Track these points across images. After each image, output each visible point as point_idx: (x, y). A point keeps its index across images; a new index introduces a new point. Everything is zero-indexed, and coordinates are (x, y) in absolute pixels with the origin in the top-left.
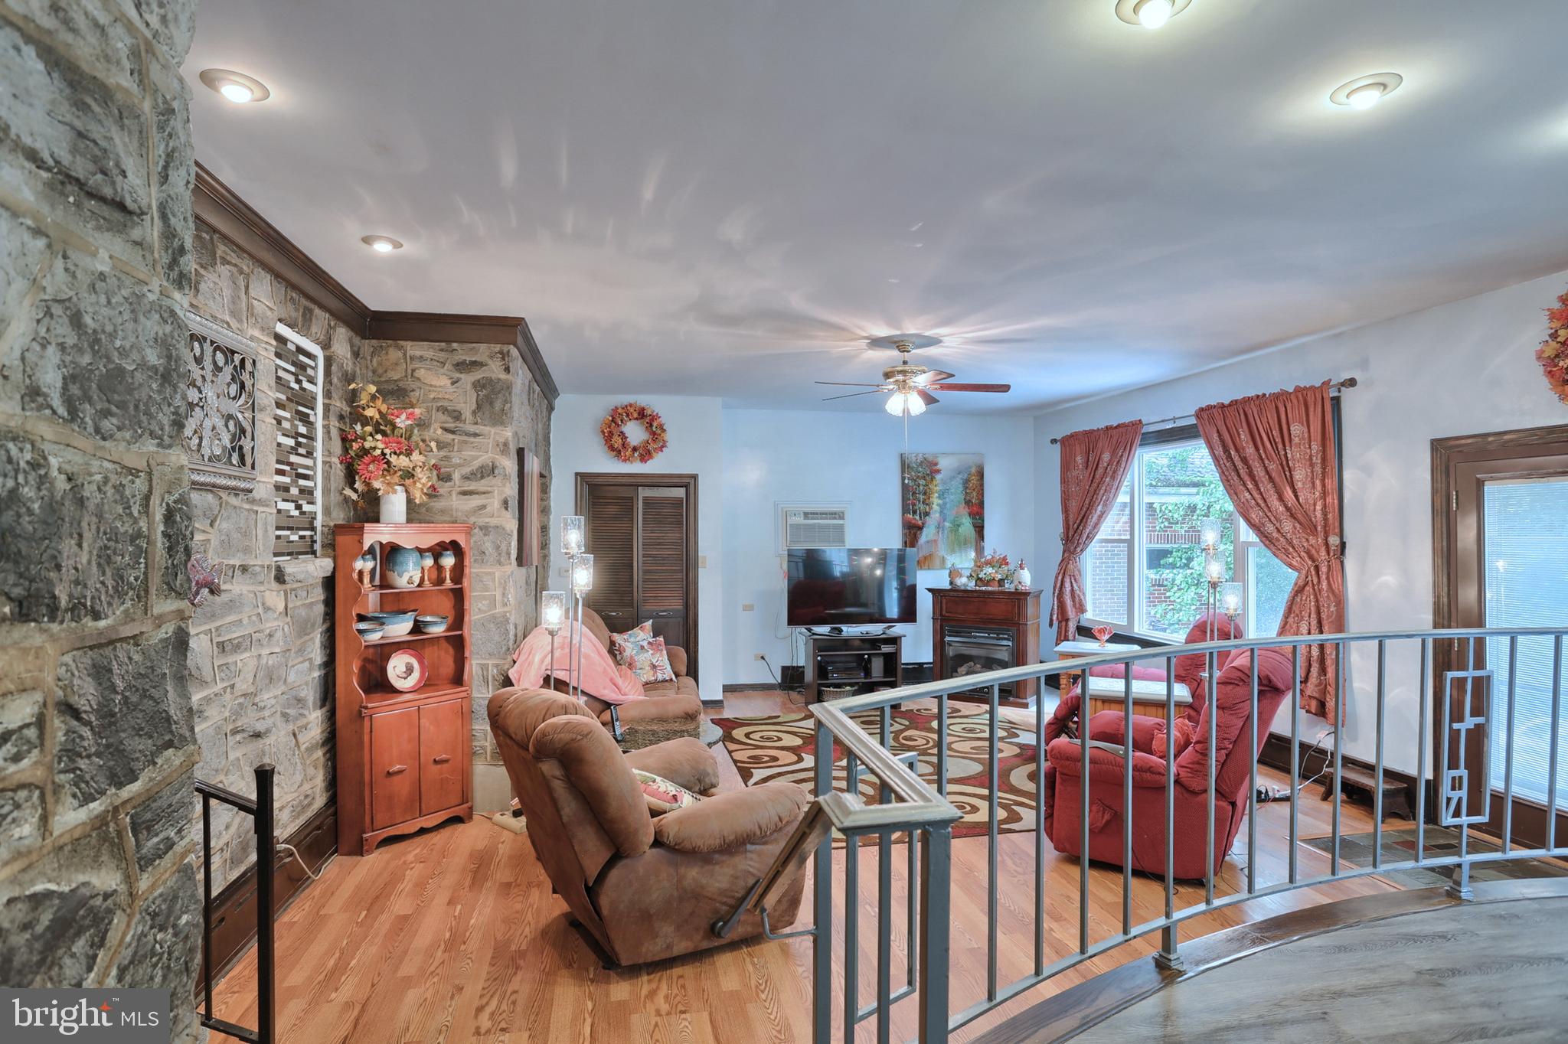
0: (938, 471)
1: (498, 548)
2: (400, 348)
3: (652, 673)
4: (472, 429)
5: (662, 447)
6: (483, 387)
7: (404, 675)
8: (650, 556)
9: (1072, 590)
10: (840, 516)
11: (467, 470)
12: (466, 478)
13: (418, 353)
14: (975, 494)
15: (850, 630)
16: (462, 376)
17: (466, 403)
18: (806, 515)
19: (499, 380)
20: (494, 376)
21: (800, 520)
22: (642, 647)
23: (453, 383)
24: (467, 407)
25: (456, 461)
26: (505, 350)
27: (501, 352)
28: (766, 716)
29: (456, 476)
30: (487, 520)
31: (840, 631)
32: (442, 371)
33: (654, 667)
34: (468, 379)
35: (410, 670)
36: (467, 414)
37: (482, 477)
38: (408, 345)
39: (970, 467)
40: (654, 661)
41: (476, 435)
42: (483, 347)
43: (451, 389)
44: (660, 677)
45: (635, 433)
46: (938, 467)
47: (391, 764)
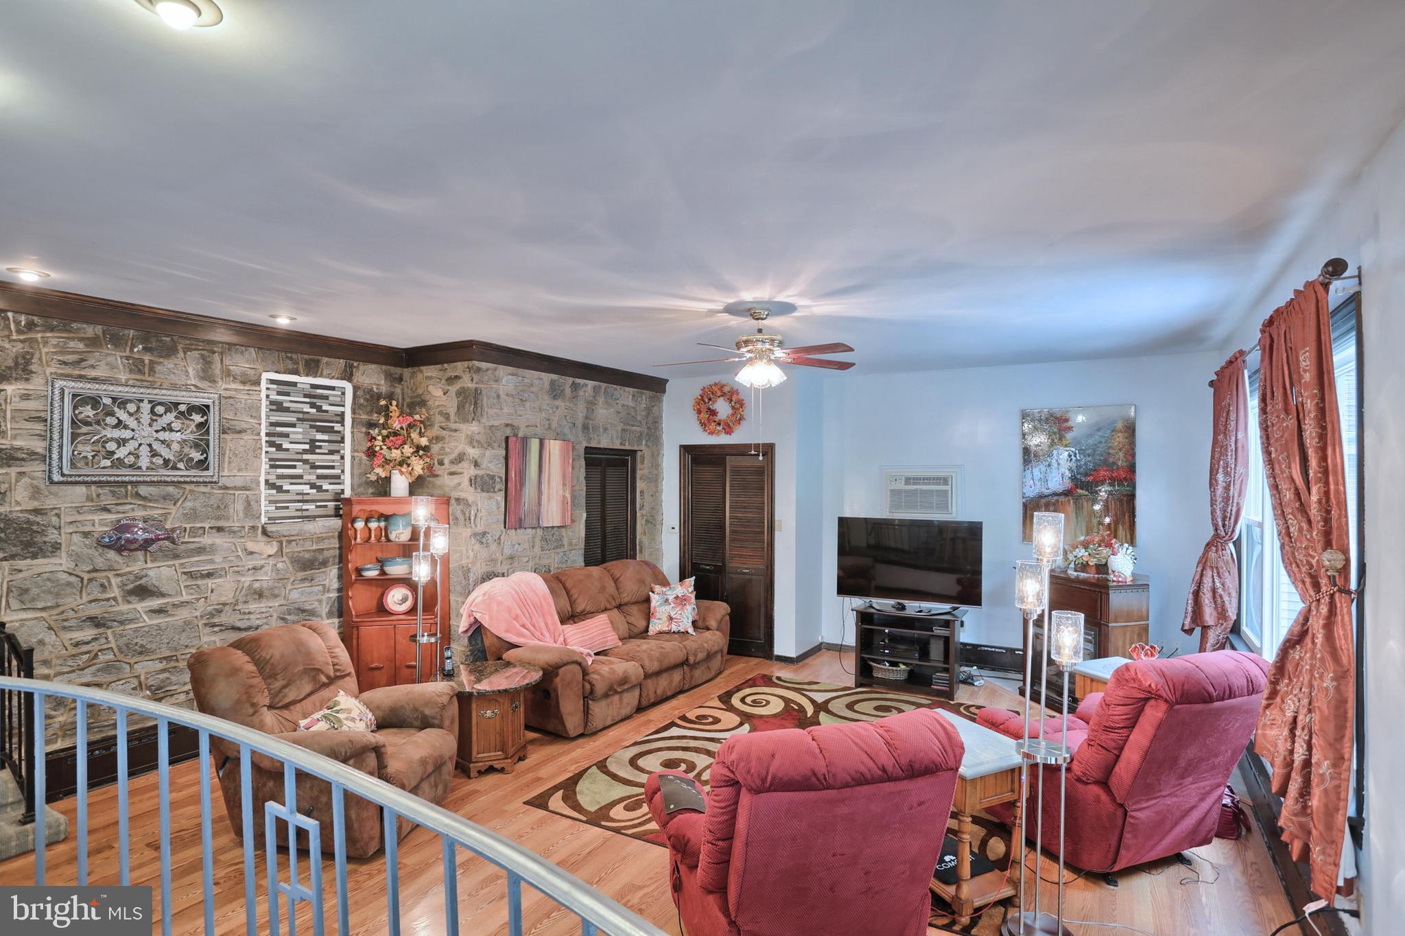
0: (1070, 429)
1: (464, 514)
2: (421, 372)
3: (667, 623)
4: (453, 426)
5: (740, 419)
6: (460, 394)
7: (400, 602)
8: (736, 518)
9: (1214, 591)
10: (945, 481)
11: (453, 456)
12: (452, 462)
13: (429, 374)
14: (1121, 455)
15: (913, 607)
16: (449, 388)
17: (451, 406)
18: (908, 481)
19: (468, 388)
20: (465, 386)
21: (901, 486)
22: (667, 600)
23: (445, 394)
24: (452, 411)
25: (447, 450)
26: (471, 365)
27: (468, 368)
28: (807, 680)
29: (446, 461)
30: (460, 494)
31: (903, 608)
32: (440, 385)
33: (671, 618)
34: (453, 389)
35: (404, 600)
36: (452, 417)
37: (460, 462)
38: (424, 368)
39: (1115, 422)
40: (672, 614)
41: (456, 430)
42: (459, 364)
43: (444, 398)
44: (674, 628)
45: (722, 408)
46: (1070, 424)
47: (372, 662)
